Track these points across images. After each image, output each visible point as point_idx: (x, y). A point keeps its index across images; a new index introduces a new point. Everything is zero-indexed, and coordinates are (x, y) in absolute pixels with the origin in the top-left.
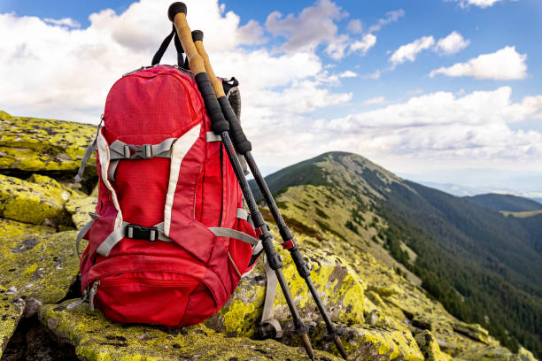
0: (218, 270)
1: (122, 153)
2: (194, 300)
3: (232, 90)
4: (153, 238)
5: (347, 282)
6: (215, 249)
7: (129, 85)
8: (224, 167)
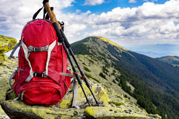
0: (62, 86)
2: (54, 96)
3: (62, 26)
4: (43, 76)
5: (101, 93)
6: (61, 80)
8: (63, 53)
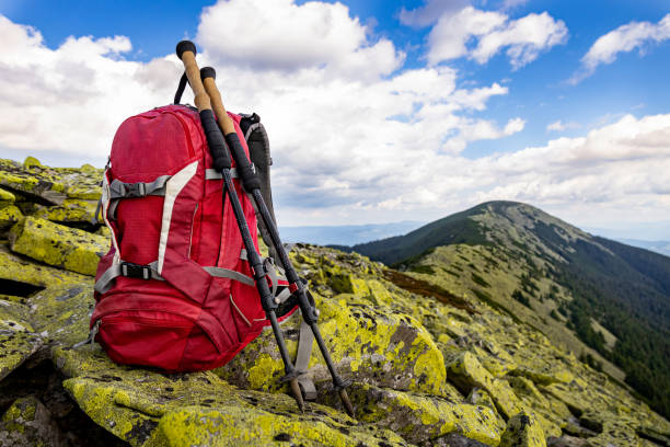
0: (218, 313)
1: (119, 191)
2: (192, 344)
3: (254, 126)
4: (146, 276)
5: (417, 346)
6: (212, 289)
8: (226, 206)
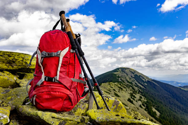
0: (73, 93)
1: (45, 55)
2: (65, 102)
3: (78, 38)
4: (53, 81)
5: (119, 107)
6: (72, 85)
7: (47, 35)
8: (76, 60)
